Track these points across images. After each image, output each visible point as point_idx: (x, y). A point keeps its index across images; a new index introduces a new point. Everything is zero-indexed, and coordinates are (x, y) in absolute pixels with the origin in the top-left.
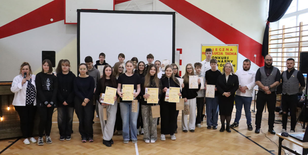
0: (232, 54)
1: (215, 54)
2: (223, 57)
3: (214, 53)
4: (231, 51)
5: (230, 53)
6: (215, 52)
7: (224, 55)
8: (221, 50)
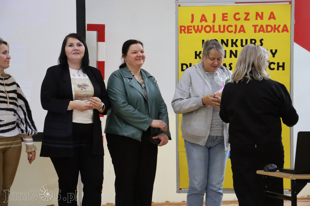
0: (275, 29)
1: (222, 30)
2: (246, 40)
3: (217, 29)
4: (269, 19)
5: (267, 26)
6: (220, 26)
7: (250, 34)
8: (239, 19)
